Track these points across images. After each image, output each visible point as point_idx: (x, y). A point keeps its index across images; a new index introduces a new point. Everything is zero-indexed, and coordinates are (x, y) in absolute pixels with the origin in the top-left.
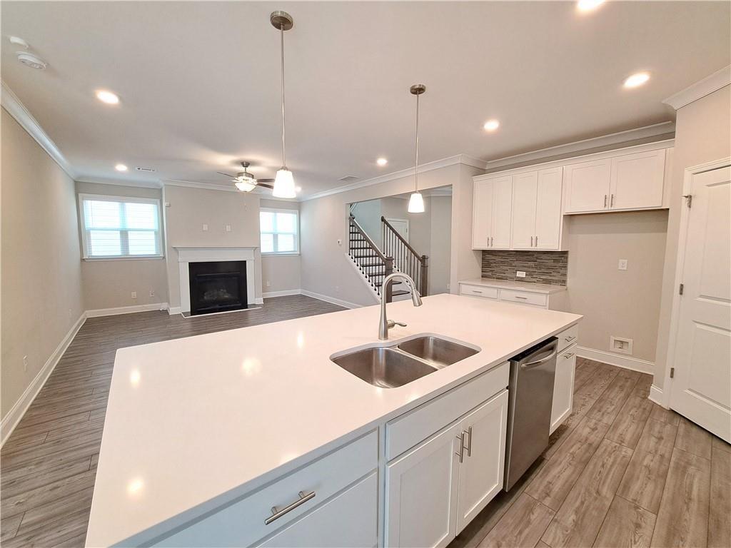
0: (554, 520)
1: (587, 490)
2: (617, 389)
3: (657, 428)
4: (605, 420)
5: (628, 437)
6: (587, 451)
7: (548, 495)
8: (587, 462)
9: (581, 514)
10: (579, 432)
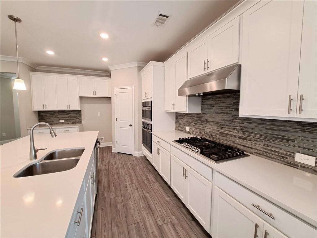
0: (110, 192)
1: (113, 180)
2: (104, 153)
3: (117, 158)
4: (106, 162)
5: (113, 163)
6: (107, 172)
7: (105, 188)
8: (108, 174)
9: (114, 186)
10: (102, 168)
